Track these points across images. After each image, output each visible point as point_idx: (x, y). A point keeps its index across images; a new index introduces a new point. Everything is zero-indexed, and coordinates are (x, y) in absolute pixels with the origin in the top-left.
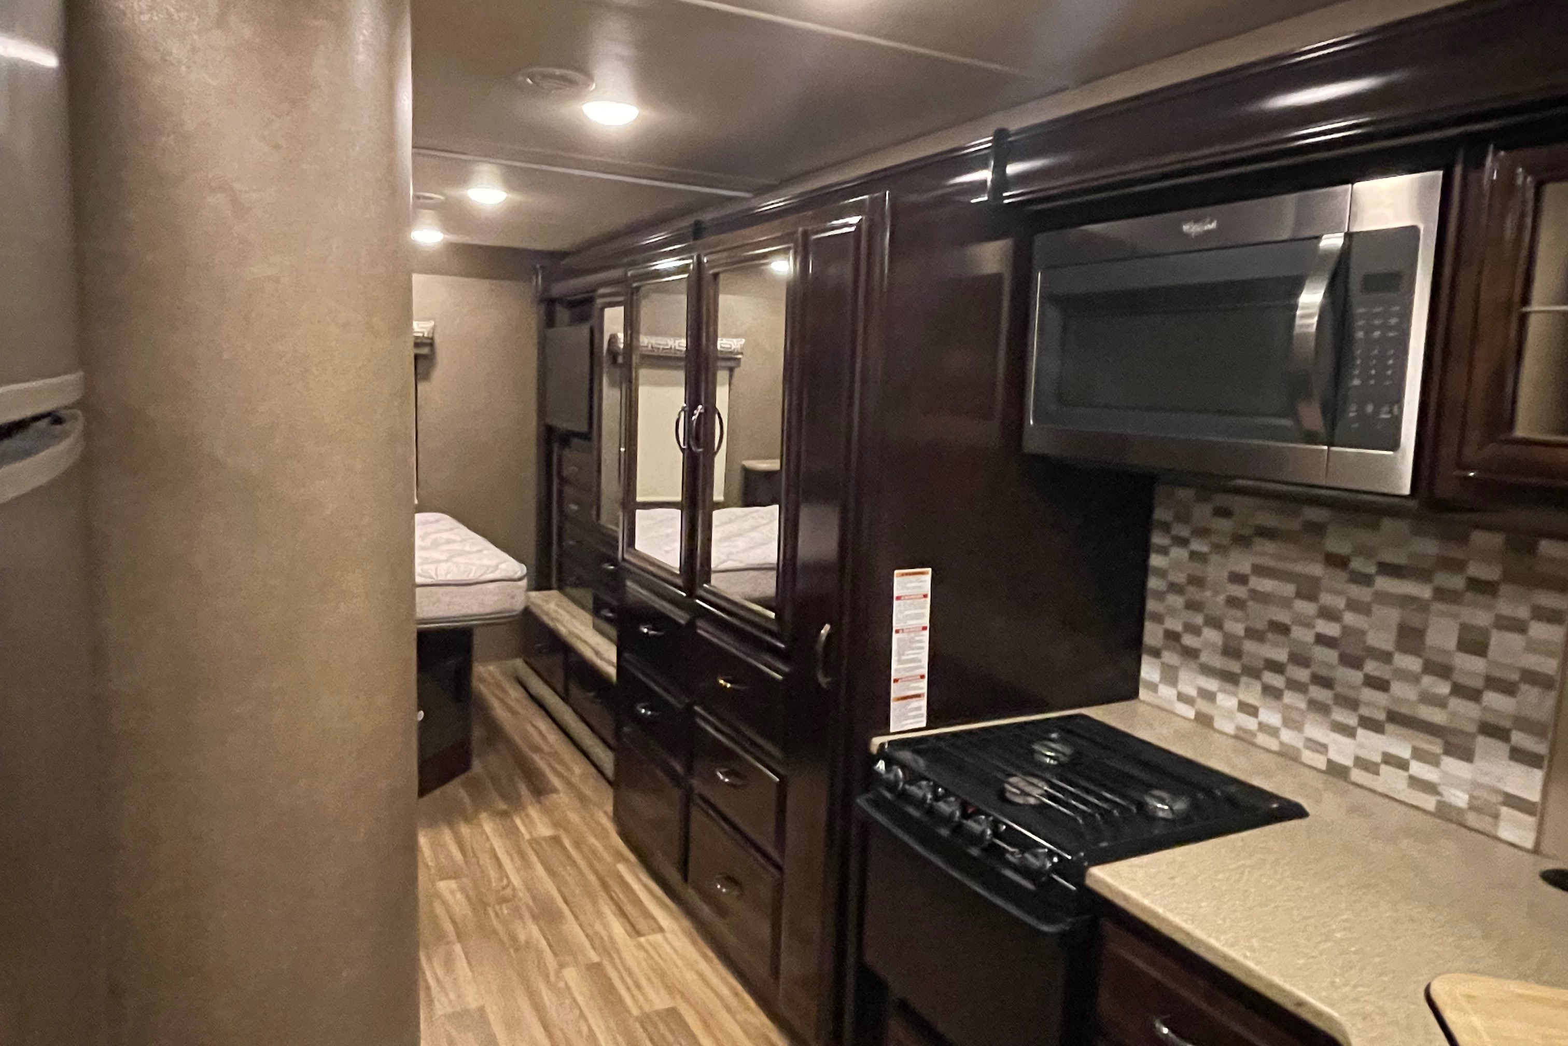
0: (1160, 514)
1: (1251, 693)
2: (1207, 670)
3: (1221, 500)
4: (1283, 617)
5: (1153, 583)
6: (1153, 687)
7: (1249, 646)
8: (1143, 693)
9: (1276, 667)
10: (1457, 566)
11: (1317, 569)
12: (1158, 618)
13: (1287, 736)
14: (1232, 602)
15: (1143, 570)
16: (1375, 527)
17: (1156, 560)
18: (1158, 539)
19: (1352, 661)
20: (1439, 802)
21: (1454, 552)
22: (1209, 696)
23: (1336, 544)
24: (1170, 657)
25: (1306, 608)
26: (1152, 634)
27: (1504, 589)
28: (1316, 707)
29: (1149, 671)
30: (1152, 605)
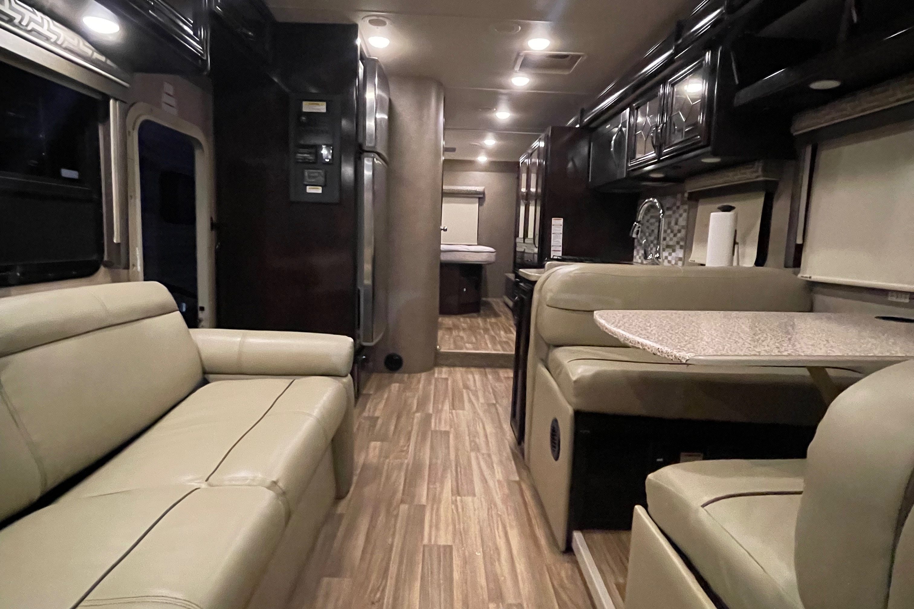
10: (675, 204)
21: (675, 201)
24: (638, 248)
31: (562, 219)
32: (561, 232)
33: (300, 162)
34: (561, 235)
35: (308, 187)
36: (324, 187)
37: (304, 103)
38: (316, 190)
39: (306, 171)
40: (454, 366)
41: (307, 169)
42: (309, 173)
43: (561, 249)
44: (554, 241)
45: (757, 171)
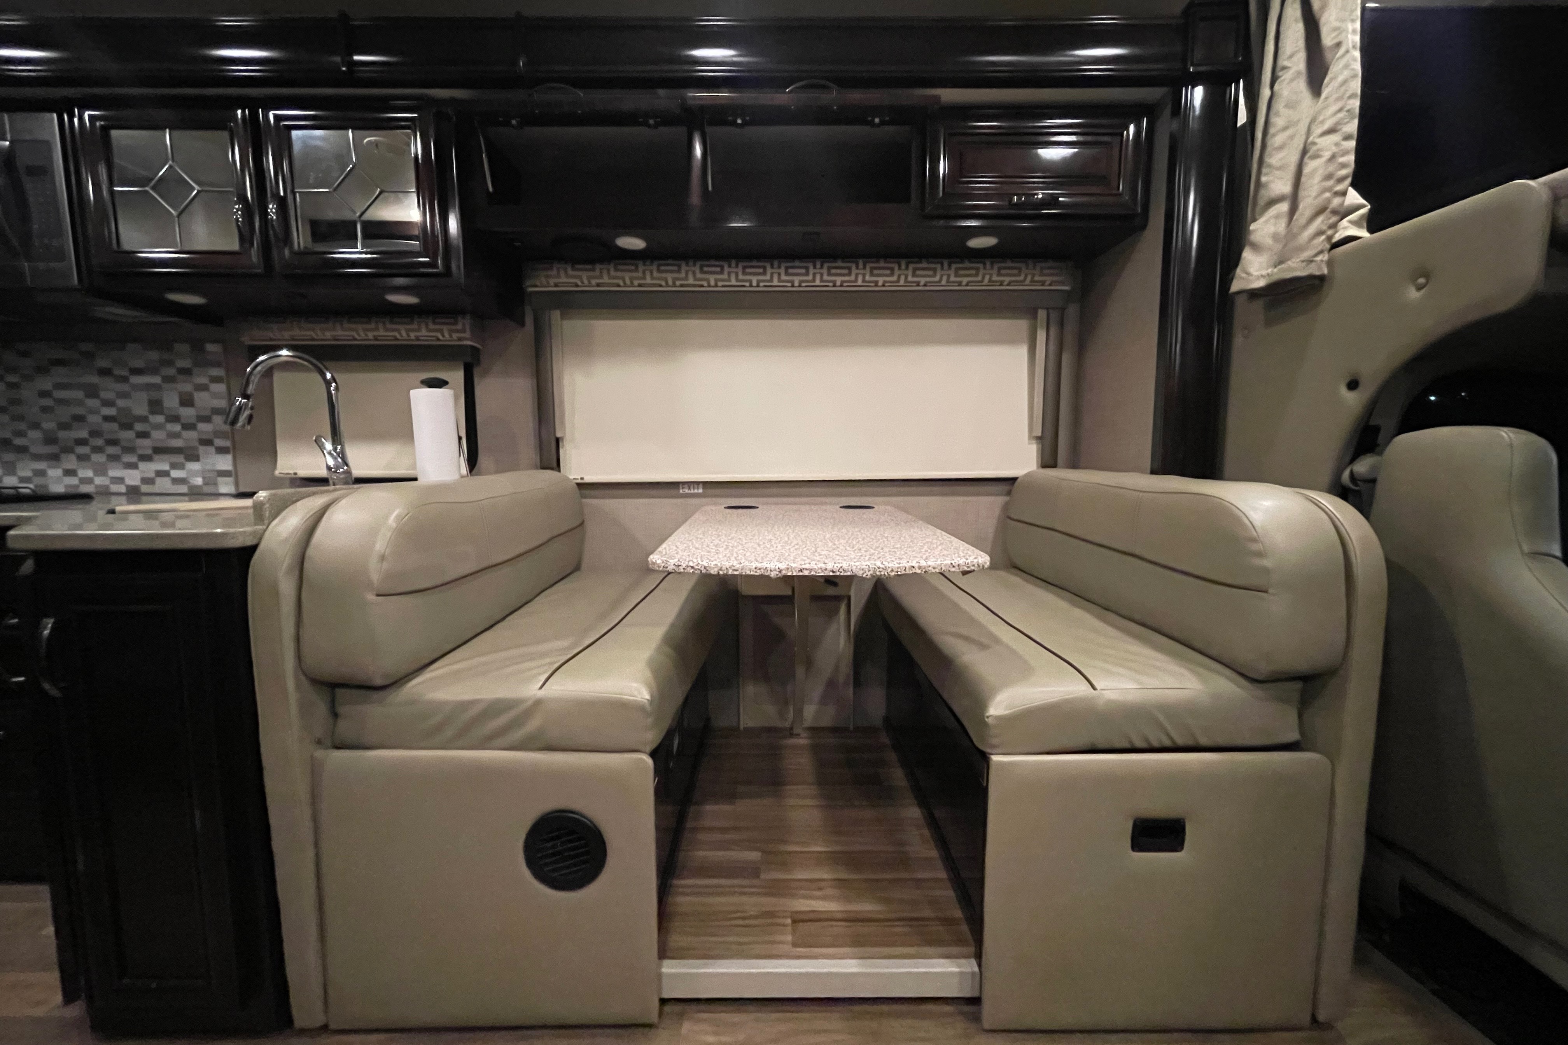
1: (70, 462)
2: (37, 457)
3: (22, 347)
7: (62, 434)
9: (82, 442)
10: (168, 363)
11: (95, 379)
16: (121, 349)
19: (127, 426)
20: (189, 487)
21: (168, 356)
23: (103, 362)
27: (195, 370)
28: (112, 458)
45: (464, 331)
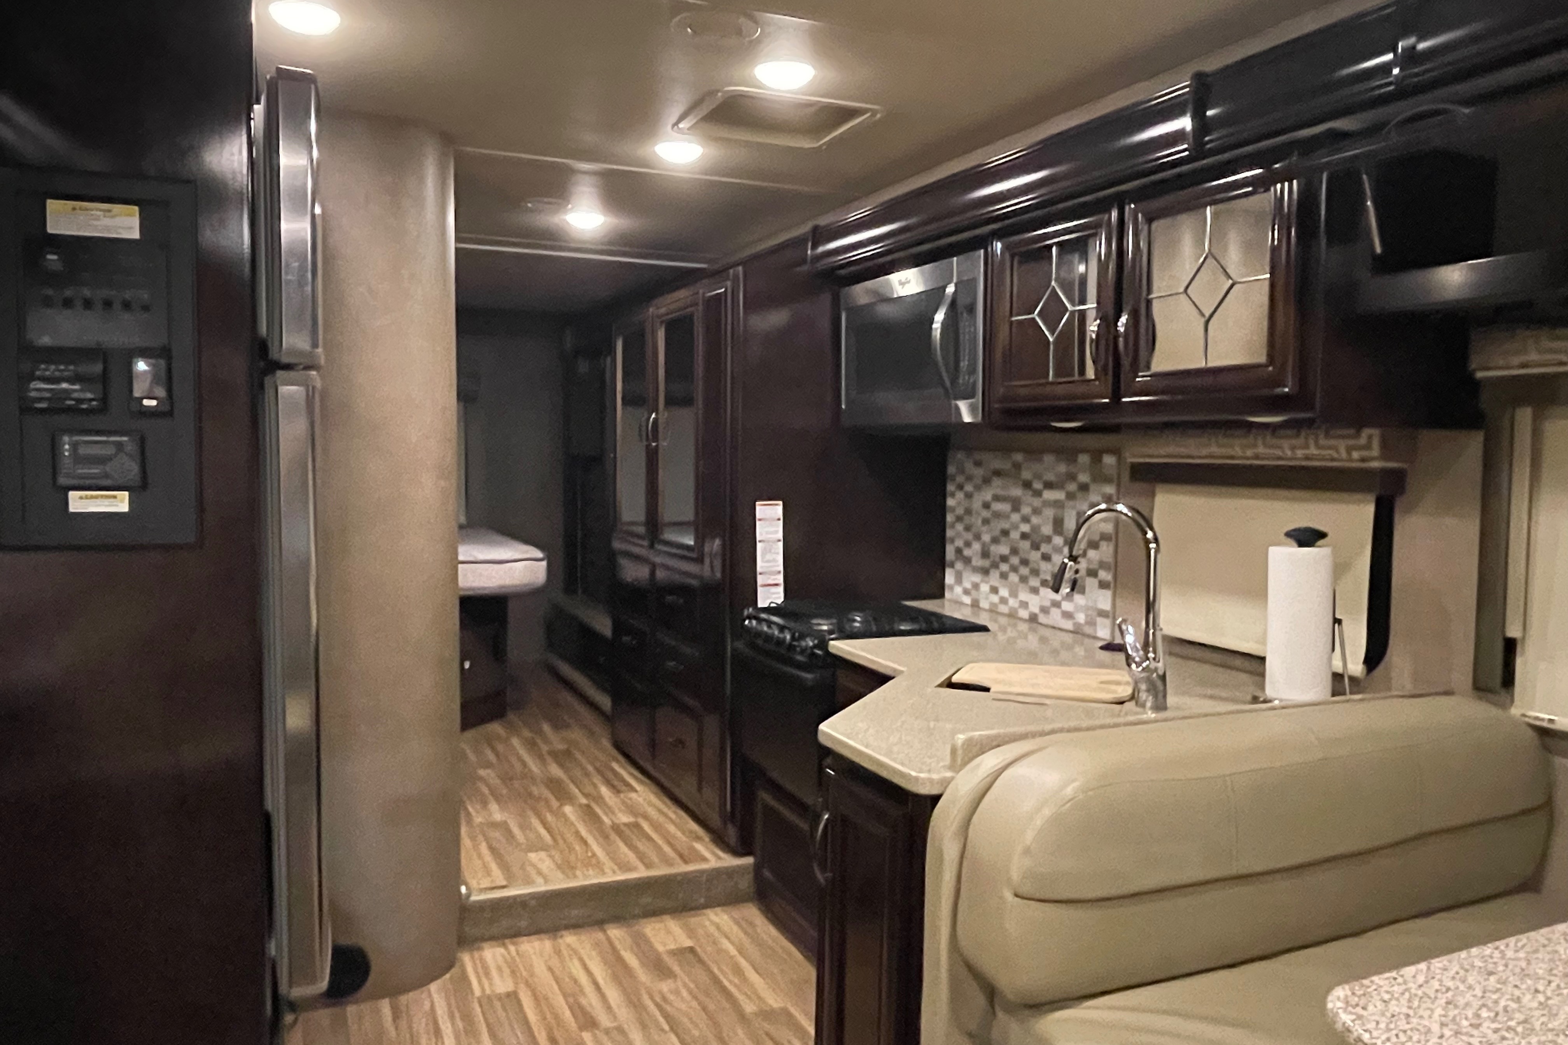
0: (951, 470)
1: (994, 578)
2: (976, 570)
3: (978, 456)
4: (1006, 525)
5: (949, 518)
6: (951, 588)
7: (993, 548)
8: (947, 594)
9: (1004, 559)
10: (1072, 477)
11: (1017, 492)
12: (952, 541)
13: (1012, 602)
14: (986, 522)
15: (943, 509)
16: (1040, 460)
17: (950, 502)
18: (950, 487)
19: (1036, 547)
20: (1075, 624)
21: (1072, 469)
22: (976, 586)
23: (1026, 475)
24: (959, 566)
25: (1015, 517)
26: (950, 552)
27: (1092, 487)
28: (1024, 579)
29: (949, 578)
30: (949, 533)
31: (781, 503)
32: (780, 535)
33: (42, 411)
34: (781, 545)
35: (72, 494)
36: (137, 490)
37: (52, 205)
38: (107, 502)
39: (66, 439)
40: (516, 934)
41: (71, 431)
42: (75, 446)
43: (780, 579)
44: (763, 561)
45: (1368, 447)
